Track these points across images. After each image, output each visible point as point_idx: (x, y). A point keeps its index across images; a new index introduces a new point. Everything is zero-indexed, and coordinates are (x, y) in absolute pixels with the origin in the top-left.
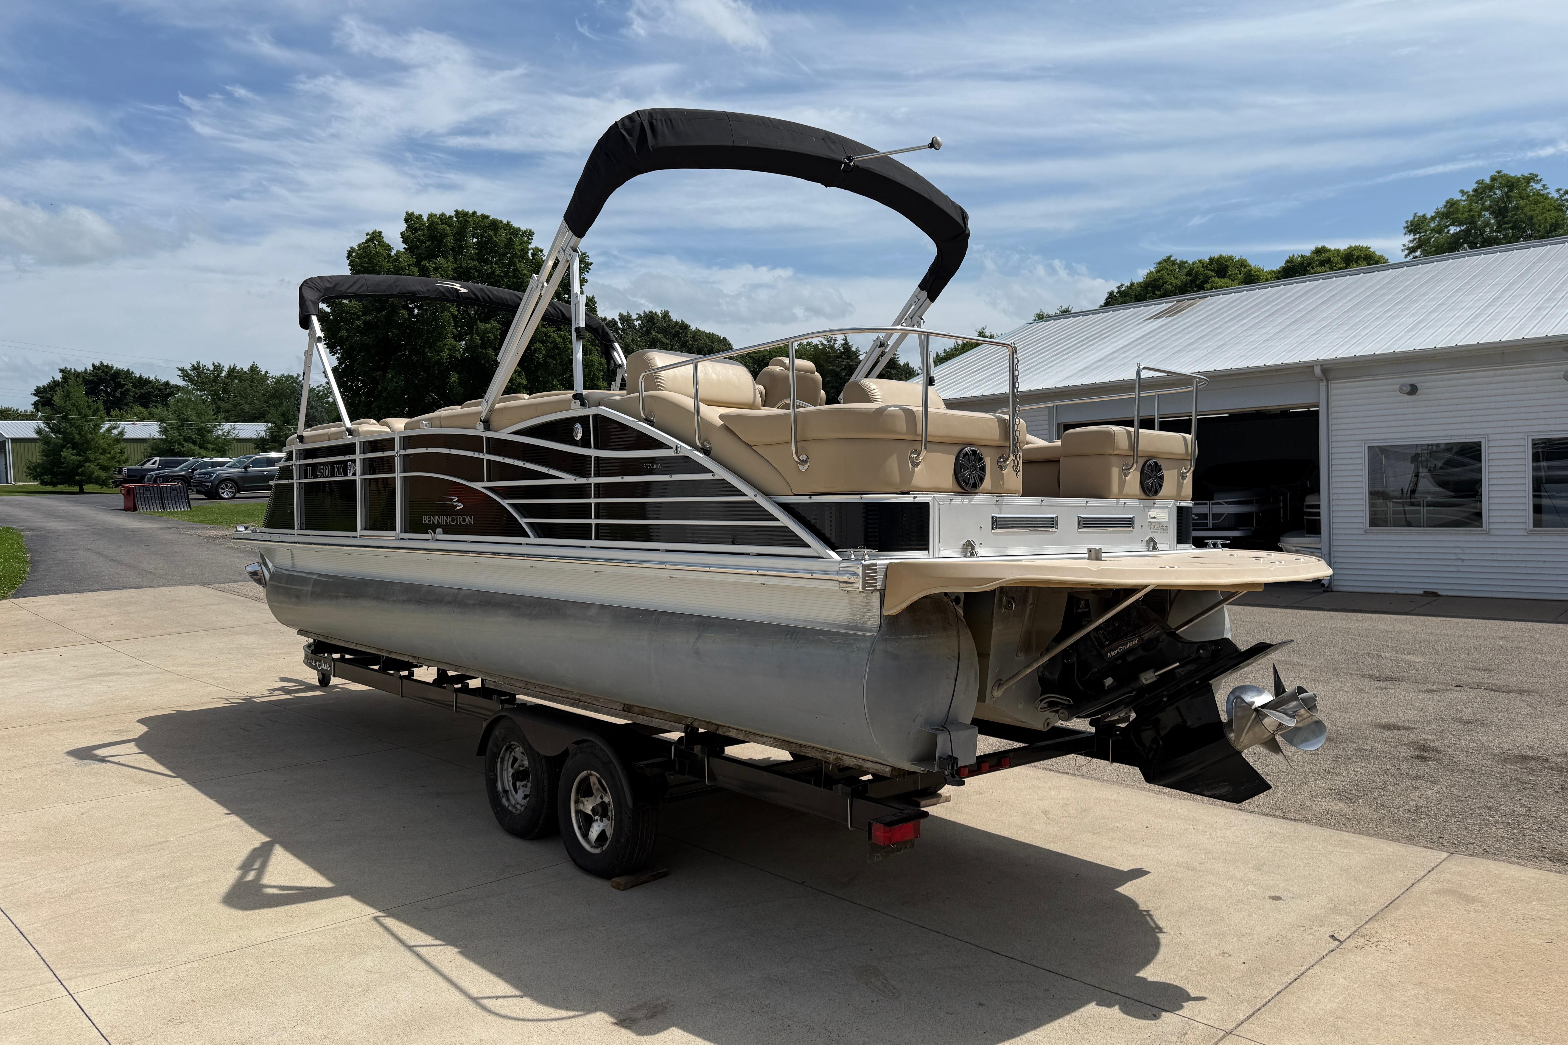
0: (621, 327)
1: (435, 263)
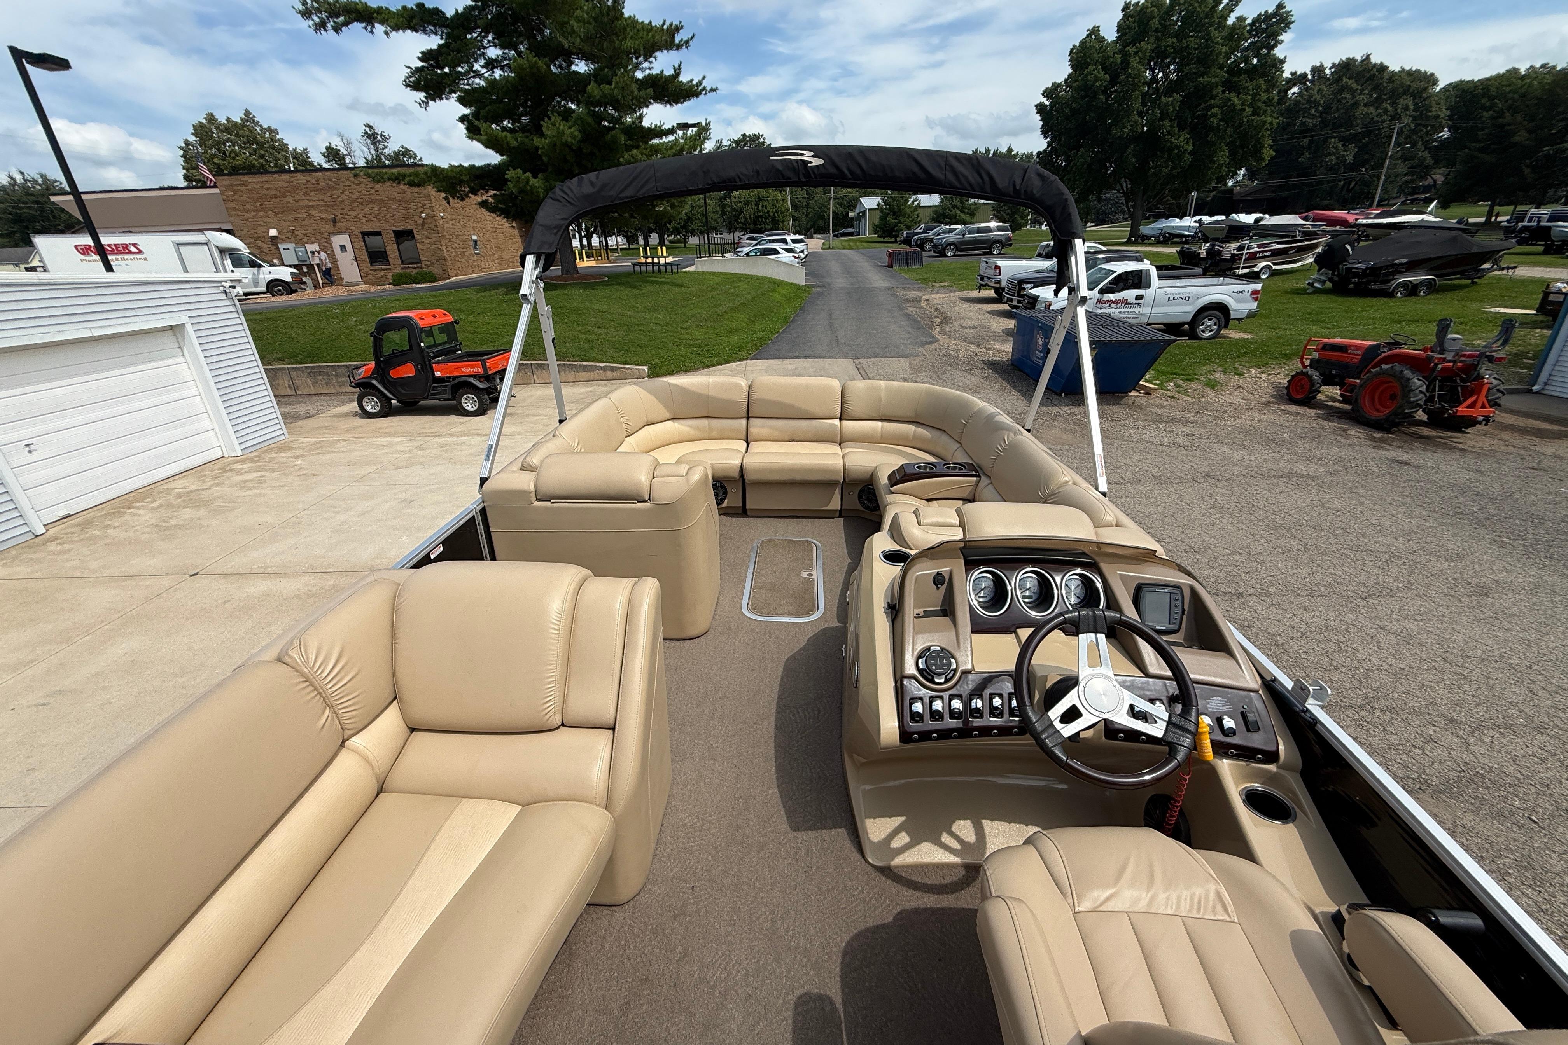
1: (1136, 47)
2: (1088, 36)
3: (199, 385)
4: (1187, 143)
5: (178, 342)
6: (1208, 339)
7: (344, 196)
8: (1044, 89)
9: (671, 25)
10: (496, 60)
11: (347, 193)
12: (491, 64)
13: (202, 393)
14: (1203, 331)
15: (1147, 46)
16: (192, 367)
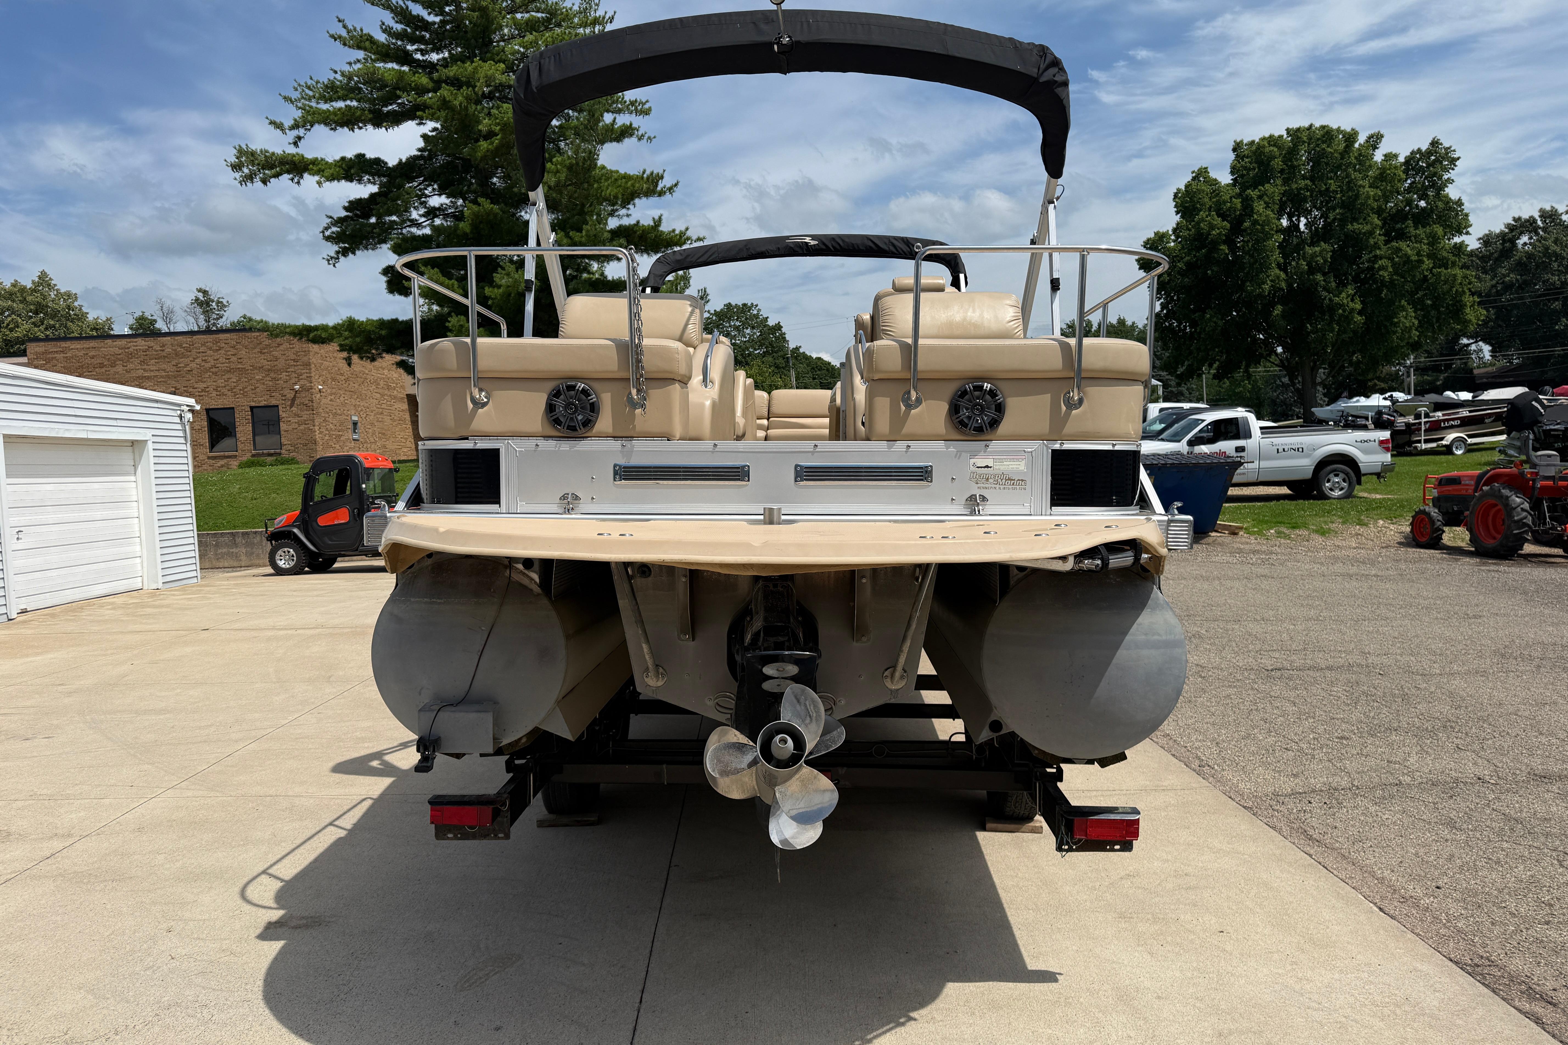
0: (1542, 225)
1: (1260, 191)
2: (1194, 179)
3: (141, 508)
4: (1352, 300)
5: (134, 459)
6: (1339, 498)
7: (193, 365)
8: (1145, 239)
9: (652, 173)
10: (439, 209)
11: (198, 361)
12: (432, 213)
13: (142, 516)
14: (1331, 490)
15: (1274, 189)
16: (140, 487)
